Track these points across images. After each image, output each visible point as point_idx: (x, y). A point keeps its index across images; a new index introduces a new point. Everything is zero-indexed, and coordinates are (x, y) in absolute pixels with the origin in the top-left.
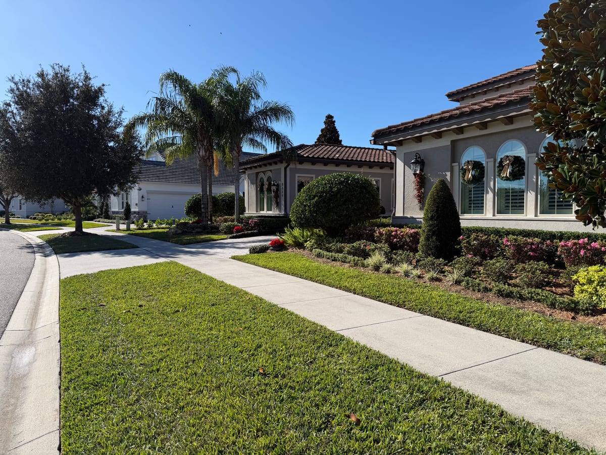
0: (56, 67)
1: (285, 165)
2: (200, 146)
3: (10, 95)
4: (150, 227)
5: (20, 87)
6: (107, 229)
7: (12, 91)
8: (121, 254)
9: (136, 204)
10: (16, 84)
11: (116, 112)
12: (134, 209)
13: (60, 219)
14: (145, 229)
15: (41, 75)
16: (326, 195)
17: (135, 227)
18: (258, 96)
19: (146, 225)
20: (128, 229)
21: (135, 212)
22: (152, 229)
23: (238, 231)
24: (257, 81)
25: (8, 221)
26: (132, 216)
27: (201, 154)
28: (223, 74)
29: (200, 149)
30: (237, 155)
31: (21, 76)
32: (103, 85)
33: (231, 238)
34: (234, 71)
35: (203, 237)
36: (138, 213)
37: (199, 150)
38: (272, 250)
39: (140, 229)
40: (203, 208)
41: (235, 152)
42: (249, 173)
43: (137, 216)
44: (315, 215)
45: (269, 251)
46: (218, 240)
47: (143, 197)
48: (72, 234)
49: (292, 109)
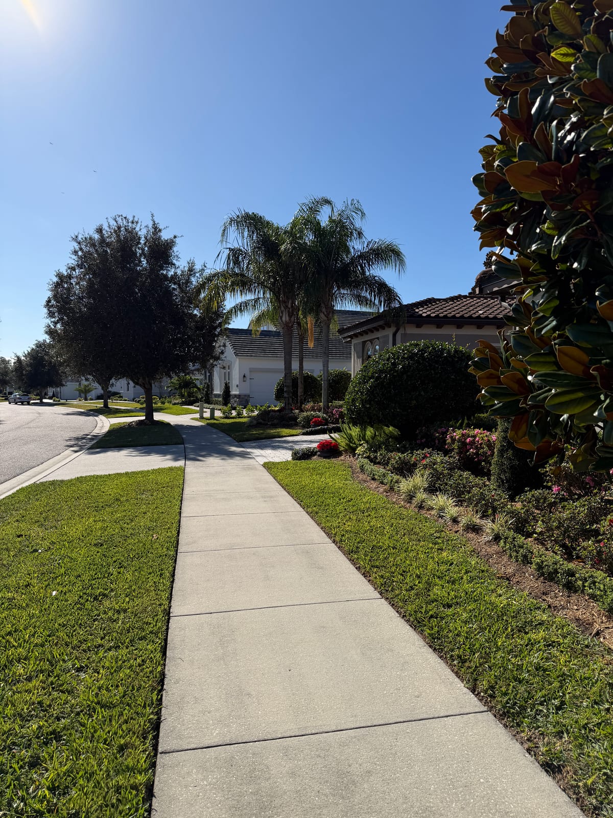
0: (119, 220)
1: (393, 329)
2: (283, 309)
3: (74, 257)
4: (239, 415)
5: (83, 247)
6: (192, 417)
7: (75, 252)
8: (148, 453)
9: (237, 386)
10: (79, 243)
11: (198, 270)
12: (234, 392)
13: (163, 403)
14: (233, 418)
15: (100, 230)
16: (386, 376)
17: (221, 415)
18: (360, 234)
19: (234, 413)
20: (212, 416)
21: (235, 396)
22: (242, 418)
23: (317, 424)
24: (354, 214)
25: (106, 405)
26: (232, 400)
27: (284, 319)
28: (314, 209)
29: (282, 313)
30: (325, 318)
31: (84, 233)
32: (175, 237)
33: (304, 434)
34: (328, 202)
35: (272, 431)
36: (238, 396)
37: (281, 315)
38: (319, 456)
39: (227, 417)
40: (286, 391)
41: (322, 315)
42: (356, 342)
43: (237, 400)
44: (368, 406)
45: (315, 457)
46: (285, 436)
47: (244, 376)
48: (140, 423)
49: (402, 249)
